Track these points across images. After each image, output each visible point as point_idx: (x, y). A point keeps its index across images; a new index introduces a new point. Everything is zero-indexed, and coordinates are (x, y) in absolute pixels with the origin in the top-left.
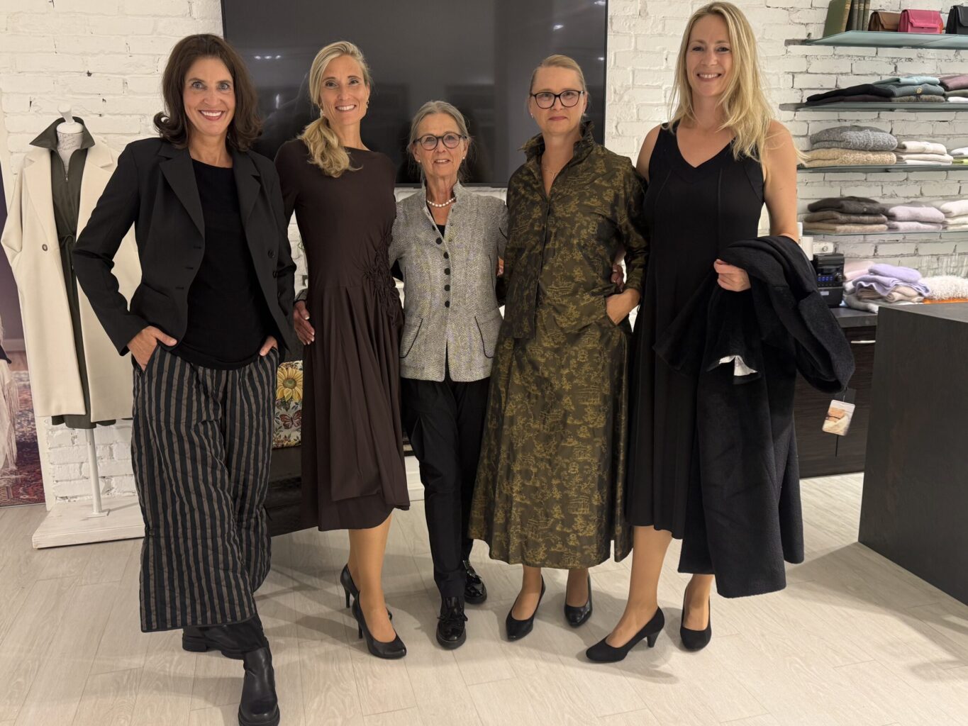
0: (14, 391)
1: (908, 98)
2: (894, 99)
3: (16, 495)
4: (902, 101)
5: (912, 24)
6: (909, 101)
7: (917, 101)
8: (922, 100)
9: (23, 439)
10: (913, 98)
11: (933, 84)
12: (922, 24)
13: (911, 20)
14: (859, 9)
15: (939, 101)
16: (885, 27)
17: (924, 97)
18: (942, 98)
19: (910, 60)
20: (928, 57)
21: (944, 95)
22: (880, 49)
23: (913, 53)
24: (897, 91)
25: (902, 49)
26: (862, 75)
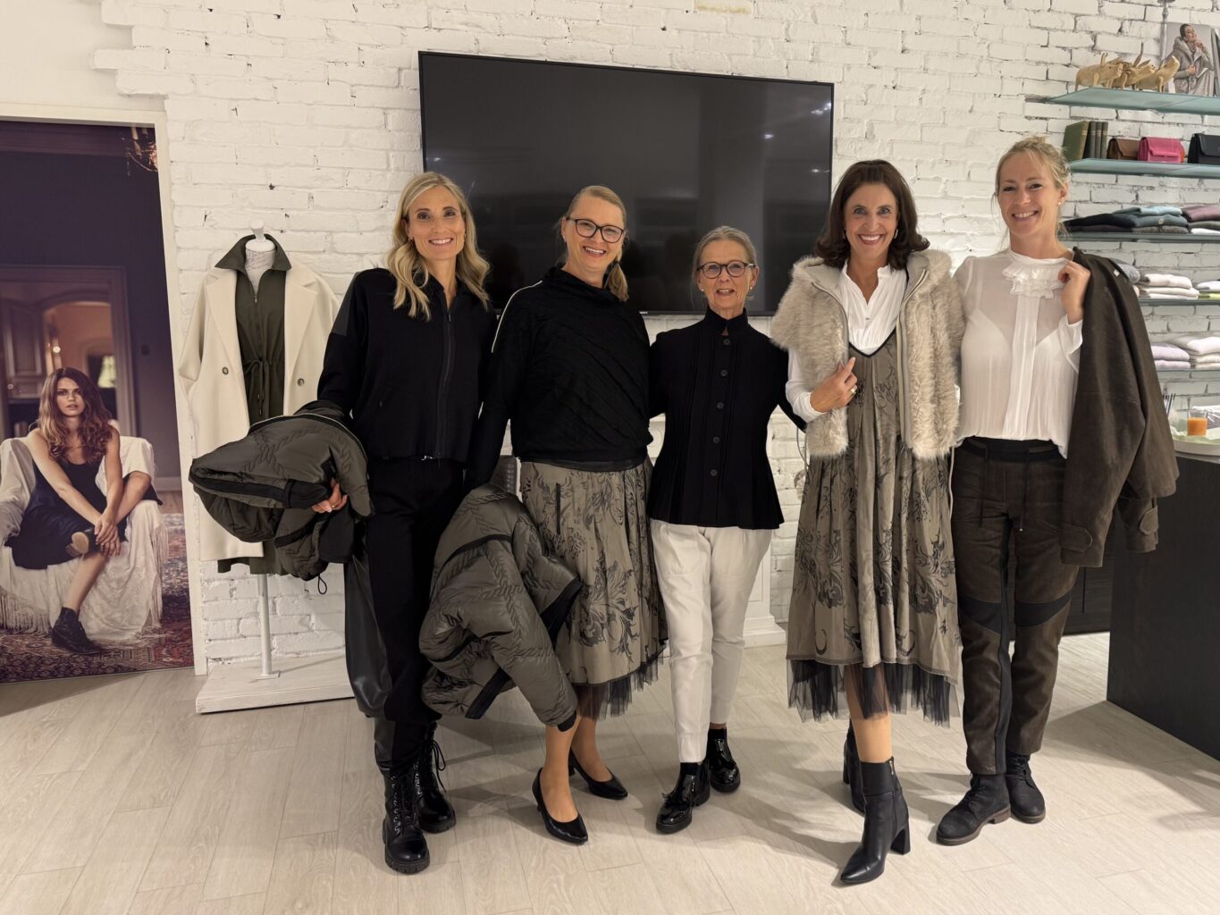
0: (164, 536)
1: (1149, 228)
2: (1134, 229)
3: (159, 657)
4: (1143, 232)
5: (1151, 153)
6: (1151, 232)
7: (1159, 232)
8: (1164, 231)
9: (170, 593)
10: (1155, 228)
11: (1176, 215)
12: (1162, 153)
13: (1151, 148)
14: (1096, 135)
15: (1182, 233)
16: (1124, 154)
17: (1166, 228)
18: (1185, 230)
19: (1152, 188)
20: (1171, 185)
21: (1187, 226)
22: (1120, 177)
23: (1154, 181)
24: (1138, 221)
25: (1142, 177)
26: (1102, 203)
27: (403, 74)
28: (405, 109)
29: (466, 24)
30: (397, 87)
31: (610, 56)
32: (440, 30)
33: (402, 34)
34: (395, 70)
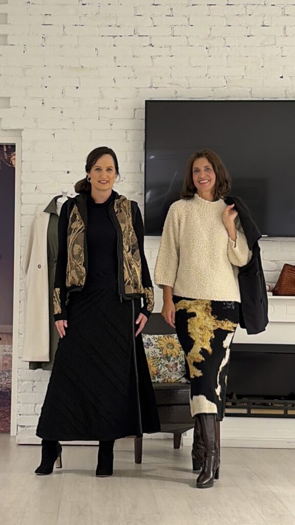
27: (136, 111)
28: (137, 130)
29: (171, 84)
30: (133, 118)
31: (249, 94)
32: (157, 88)
33: (138, 92)
34: (133, 110)
